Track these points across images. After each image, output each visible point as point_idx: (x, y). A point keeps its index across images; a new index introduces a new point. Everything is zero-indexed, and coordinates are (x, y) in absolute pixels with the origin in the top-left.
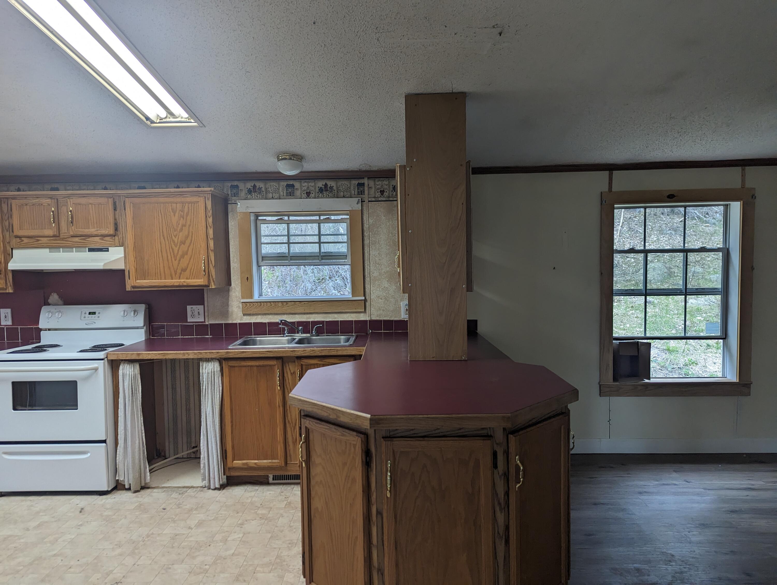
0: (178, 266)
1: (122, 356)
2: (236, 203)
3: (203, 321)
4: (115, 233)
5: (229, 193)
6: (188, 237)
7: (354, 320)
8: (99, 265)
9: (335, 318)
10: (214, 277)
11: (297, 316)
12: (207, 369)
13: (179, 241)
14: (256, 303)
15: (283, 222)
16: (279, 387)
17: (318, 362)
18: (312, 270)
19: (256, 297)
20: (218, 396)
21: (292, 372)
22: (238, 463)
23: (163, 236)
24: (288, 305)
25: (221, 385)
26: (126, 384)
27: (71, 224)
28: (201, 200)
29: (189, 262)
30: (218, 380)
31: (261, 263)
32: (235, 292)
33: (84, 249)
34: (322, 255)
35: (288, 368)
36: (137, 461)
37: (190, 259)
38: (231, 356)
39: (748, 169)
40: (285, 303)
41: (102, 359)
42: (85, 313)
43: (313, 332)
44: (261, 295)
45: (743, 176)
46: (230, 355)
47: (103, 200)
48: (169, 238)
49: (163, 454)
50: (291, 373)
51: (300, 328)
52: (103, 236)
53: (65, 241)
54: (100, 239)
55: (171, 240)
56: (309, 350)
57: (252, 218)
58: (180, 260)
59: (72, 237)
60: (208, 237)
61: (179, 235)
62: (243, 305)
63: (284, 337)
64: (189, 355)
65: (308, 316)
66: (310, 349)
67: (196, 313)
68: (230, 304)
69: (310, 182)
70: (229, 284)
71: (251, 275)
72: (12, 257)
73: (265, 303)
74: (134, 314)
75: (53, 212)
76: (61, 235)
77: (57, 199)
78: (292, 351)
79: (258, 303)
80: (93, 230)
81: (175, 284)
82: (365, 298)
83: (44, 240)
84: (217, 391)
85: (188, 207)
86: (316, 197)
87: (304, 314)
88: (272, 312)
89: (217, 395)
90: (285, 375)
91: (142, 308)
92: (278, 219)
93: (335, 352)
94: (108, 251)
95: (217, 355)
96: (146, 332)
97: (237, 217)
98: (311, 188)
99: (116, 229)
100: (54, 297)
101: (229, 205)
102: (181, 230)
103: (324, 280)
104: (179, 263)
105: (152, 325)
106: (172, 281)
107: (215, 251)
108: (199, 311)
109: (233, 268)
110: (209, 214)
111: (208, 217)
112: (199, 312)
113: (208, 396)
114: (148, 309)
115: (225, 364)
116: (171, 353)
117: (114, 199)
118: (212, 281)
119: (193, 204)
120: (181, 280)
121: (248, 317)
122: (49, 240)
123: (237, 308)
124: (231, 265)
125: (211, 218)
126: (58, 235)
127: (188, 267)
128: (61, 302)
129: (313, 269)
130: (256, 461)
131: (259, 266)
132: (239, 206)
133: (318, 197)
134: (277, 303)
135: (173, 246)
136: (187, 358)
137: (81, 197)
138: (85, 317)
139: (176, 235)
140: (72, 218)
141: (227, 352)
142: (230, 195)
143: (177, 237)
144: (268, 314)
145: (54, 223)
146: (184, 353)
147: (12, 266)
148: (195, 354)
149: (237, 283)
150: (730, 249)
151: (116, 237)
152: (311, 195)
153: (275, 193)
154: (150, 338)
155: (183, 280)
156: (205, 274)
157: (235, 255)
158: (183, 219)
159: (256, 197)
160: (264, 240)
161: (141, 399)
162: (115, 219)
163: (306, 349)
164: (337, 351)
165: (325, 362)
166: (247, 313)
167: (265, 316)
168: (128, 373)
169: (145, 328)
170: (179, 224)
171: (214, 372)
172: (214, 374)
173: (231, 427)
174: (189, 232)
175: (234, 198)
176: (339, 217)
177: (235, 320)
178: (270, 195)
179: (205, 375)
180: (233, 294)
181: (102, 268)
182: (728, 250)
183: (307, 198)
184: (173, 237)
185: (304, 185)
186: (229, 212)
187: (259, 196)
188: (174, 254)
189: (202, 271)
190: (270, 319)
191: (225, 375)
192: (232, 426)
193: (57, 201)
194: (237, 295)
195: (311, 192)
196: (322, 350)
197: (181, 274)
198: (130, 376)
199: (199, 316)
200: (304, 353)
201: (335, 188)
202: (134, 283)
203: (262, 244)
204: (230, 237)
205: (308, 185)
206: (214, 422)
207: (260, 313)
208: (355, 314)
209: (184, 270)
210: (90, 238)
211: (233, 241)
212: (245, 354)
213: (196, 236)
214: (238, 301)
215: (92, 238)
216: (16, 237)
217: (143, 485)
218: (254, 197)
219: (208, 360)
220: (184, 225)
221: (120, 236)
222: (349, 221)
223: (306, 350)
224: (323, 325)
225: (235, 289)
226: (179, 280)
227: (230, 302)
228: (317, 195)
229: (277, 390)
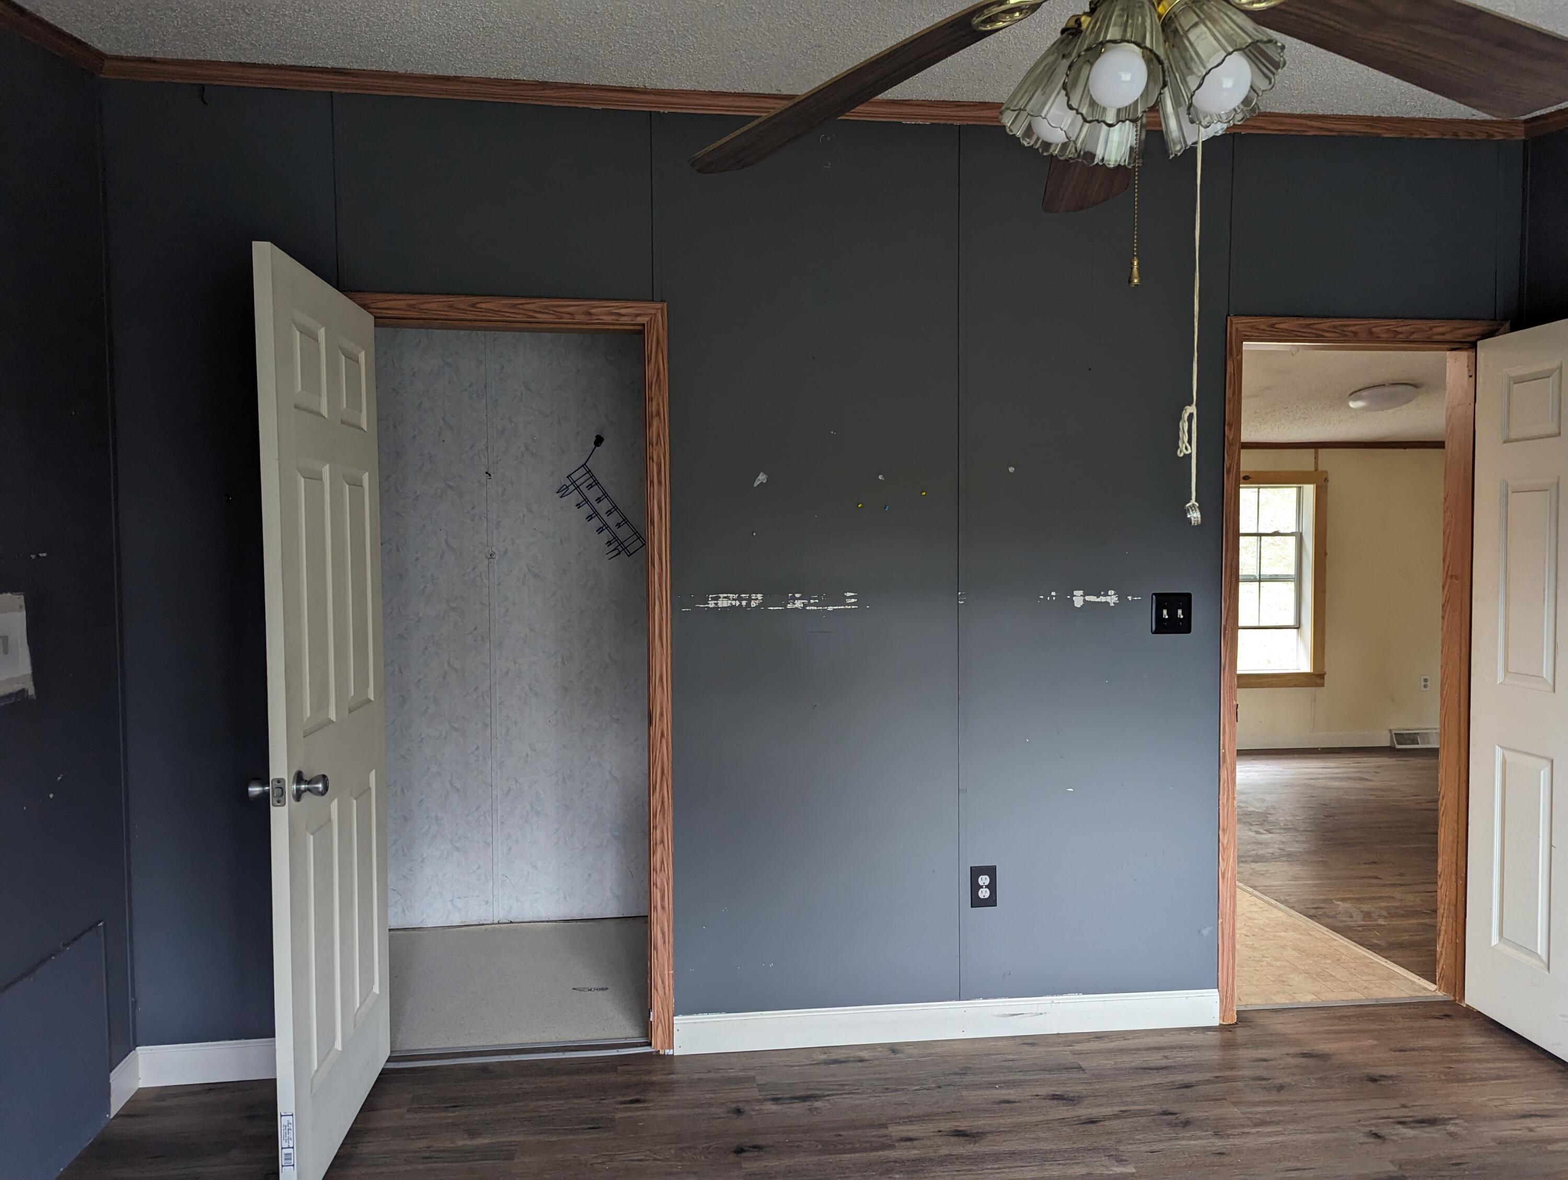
39: (1321, 451)
45: (1316, 458)
150: (1303, 534)
182: (1301, 534)
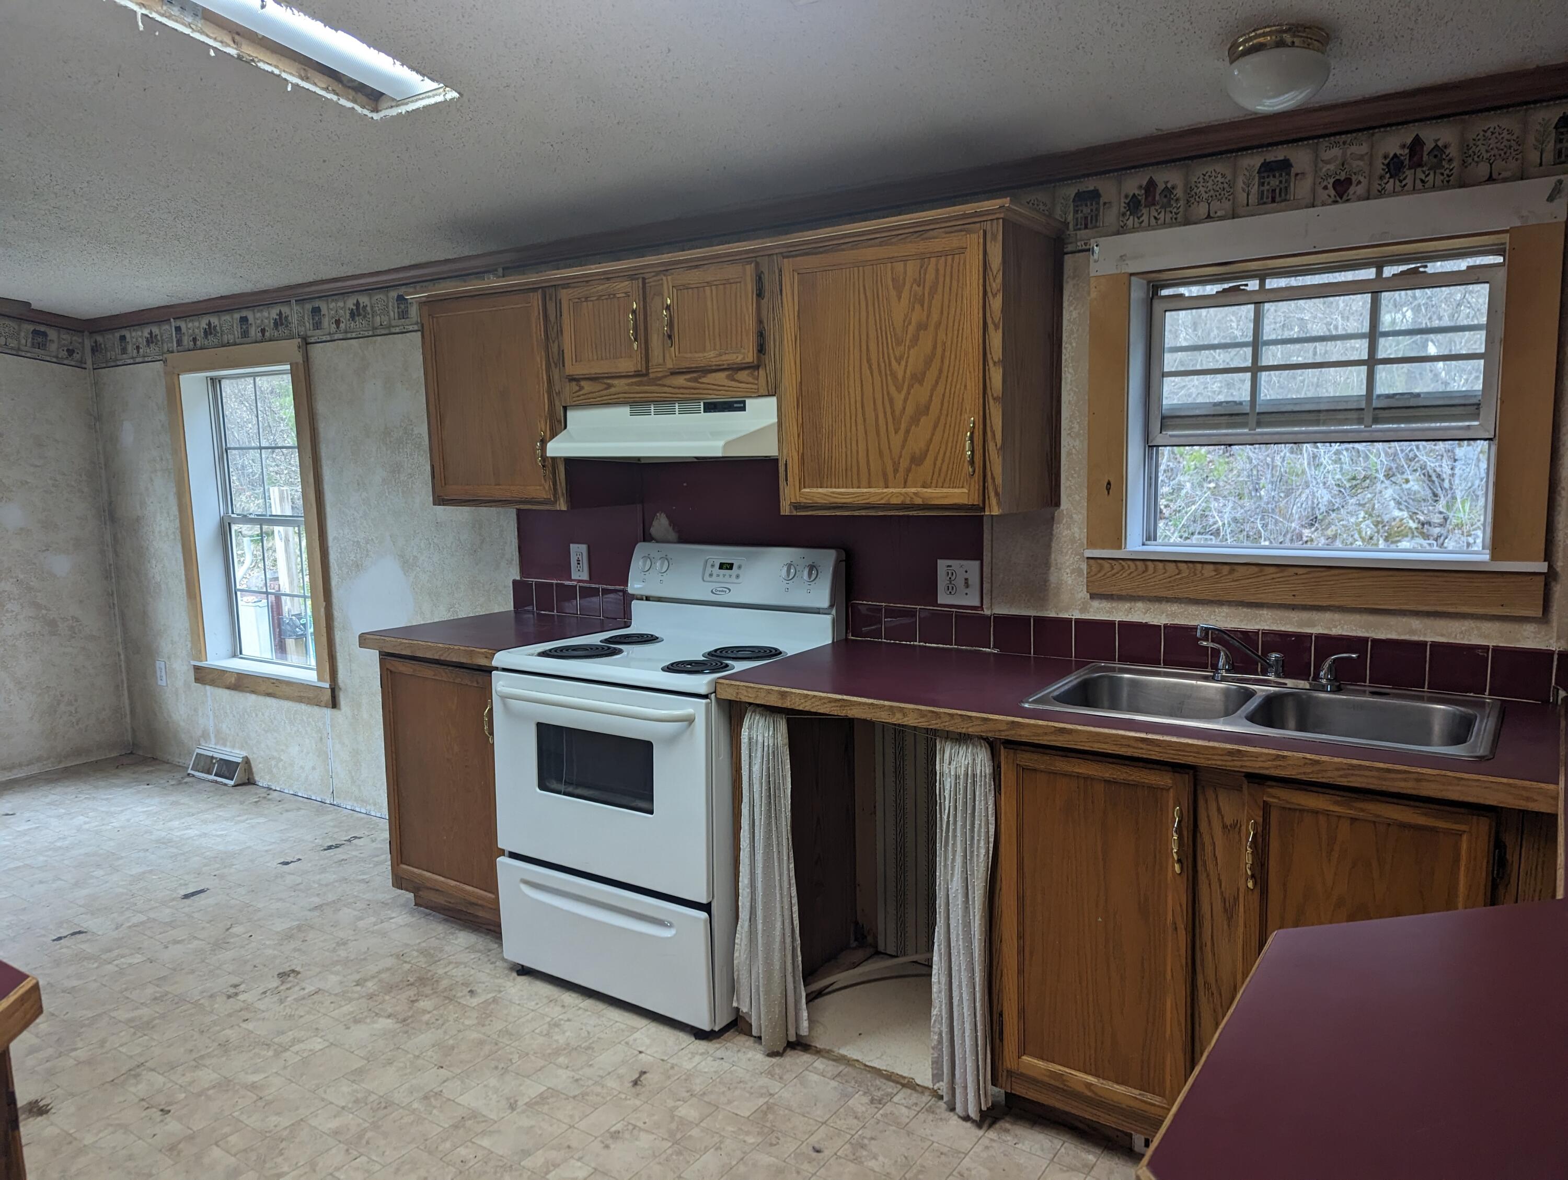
0: (903, 447)
1: (745, 694)
2: (1088, 250)
3: (977, 604)
4: (759, 358)
5: (1070, 218)
6: (932, 361)
7: (1491, 644)
8: (713, 448)
9: (1413, 632)
10: (999, 481)
11: (1265, 612)
12: (953, 767)
13: (908, 372)
14: (1129, 563)
15: (1242, 298)
16: (1177, 868)
17: (1332, 808)
18: (1335, 454)
19: (1134, 543)
20: (983, 851)
21: (1228, 821)
22: (1033, 1064)
23: (869, 360)
24: (1236, 575)
25: (992, 820)
26: (756, 768)
27: (669, 342)
28: (973, 241)
29: (933, 434)
30: (984, 804)
31: (1159, 439)
32: (1069, 528)
33: (693, 405)
34: (1375, 404)
35: (1213, 806)
36: (777, 975)
37: (935, 427)
38: (1024, 736)
40: (1226, 569)
41: (705, 697)
42: (713, 566)
43: (1322, 673)
44: (1150, 536)
46: (1023, 733)
47: (731, 271)
48: (882, 365)
49: (870, 939)
50: (1225, 827)
51: (1274, 656)
52: (735, 368)
53: (660, 385)
54: (728, 377)
55: (888, 372)
56: (1298, 758)
57: (1138, 293)
58: (907, 432)
59: (673, 374)
60: (989, 356)
61: (908, 357)
62: (1089, 566)
63: (1212, 679)
64: (905, 715)
65: (1305, 615)
66: (1301, 755)
67: (960, 582)
68: (1053, 562)
69: (1351, 144)
70: (1055, 502)
71: (1122, 478)
72: (565, 427)
73: (1160, 565)
74: (810, 574)
75: (634, 312)
76: (650, 371)
77: (644, 279)
78: (1230, 753)
79: (1138, 563)
80: (712, 354)
81: (894, 501)
82: (1550, 567)
83: (620, 384)
84: (979, 836)
85: (937, 270)
86: (1374, 192)
87: (1293, 607)
88: (1180, 595)
89: (978, 847)
90: (1203, 826)
91: (828, 559)
92: (1225, 290)
93: (1410, 784)
94: (743, 409)
95: (984, 728)
96: (834, 623)
97: (1089, 293)
98: (1355, 163)
99: (761, 349)
100: (661, 524)
101: (1066, 257)
102: (915, 340)
103: (1368, 481)
104: (905, 440)
105: (853, 606)
106: (885, 490)
107: (1006, 399)
108: (967, 576)
109: (1069, 454)
110: (994, 285)
111: (990, 294)
112: (966, 579)
113: (954, 844)
114: (844, 563)
115: (1006, 758)
116: (860, 704)
117: (757, 264)
118: (992, 494)
119: (950, 258)
120: (908, 490)
121: (1106, 605)
122: (628, 385)
123: (1071, 573)
124: (1064, 442)
125: (999, 297)
126: (644, 371)
127: (928, 450)
128: (673, 535)
129: (1338, 453)
130: (1091, 1079)
131: (1151, 447)
132: (1096, 256)
133: (1381, 194)
134: (1199, 566)
135: (892, 389)
136: (900, 722)
137: (691, 268)
138: (711, 575)
139: (901, 357)
140: (671, 324)
141: (1013, 722)
142: (1071, 226)
143: (903, 363)
144: (1168, 600)
145: (636, 340)
146: (891, 707)
147: (558, 448)
148: (922, 714)
149: (1077, 498)
151: (762, 372)
152: (1352, 190)
153: (1220, 200)
154: (847, 639)
155: (913, 490)
156: (974, 472)
157: (1077, 414)
158: (922, 306)
159: (1153, 221)
160: (1171, 362)
161: (789, 814)
162: (760, 322)
163: (1285, 753)
164: (1418, 780)
165: (1362, 810)
166: (1101, 591)
167: (1157, 605)
168: (760, 739)
169: (834, 612)
170: (910, 323)
171: (974, 776)
172: (974, 783)
173: (1018, 953)
174: (935, 347)
175: (1083, 233)
176: (1462, 264)
177: (1067, 609)
178: (1202, 209)
179: (949, 780)
180: (1065, 533)
181: (720, 455)
183: (1335, 202)
184: (894, 363)
185: (1327, 155)
186: (1065, 277)
187: (1162, 216)
188: (893, 412)
189: (966, 464)
190: (1174, 615)
191: (1005, 793)
192: (1021, 951)
193: (644, 284)
194: (1077, 535)
195: (1354, 178)
196: (1353, 767)
197: (909, 470)
198: (766, 749)
199: (967, 591)
200: (1276, 767)
201: (1453, 151)
202: (795, 496)
203: (1164, 375)
204: (1063, 357)
205: (1344, 154)
206: (967, 925)
207: (1140, 593)
208: (1497, 625)
209: (917, 460)
210: (709, 376)
211: (1071, 370)
212: (1067, 737)
213: (953, 356)
214: (1076, 555)
215: (714, 374)
216: (572, 379)
217: (792, 1038)
218: (1145, 224)
219: (961, 739)
220: (922, 326)
221: (770, 367)
222: (1502, 274)
223: (1284, 757)
224: (1362, 658)
225: (1071, 517)
226: (904, 490)
227: (1053, 556)
228: (1376, 187)
229: (1170, 874)
